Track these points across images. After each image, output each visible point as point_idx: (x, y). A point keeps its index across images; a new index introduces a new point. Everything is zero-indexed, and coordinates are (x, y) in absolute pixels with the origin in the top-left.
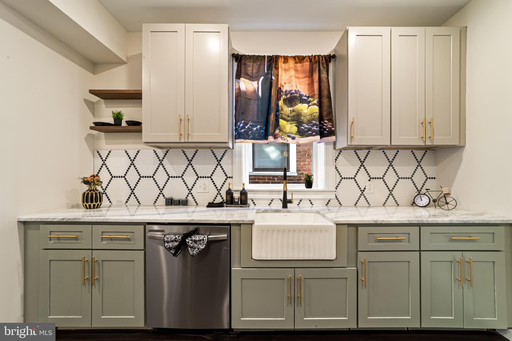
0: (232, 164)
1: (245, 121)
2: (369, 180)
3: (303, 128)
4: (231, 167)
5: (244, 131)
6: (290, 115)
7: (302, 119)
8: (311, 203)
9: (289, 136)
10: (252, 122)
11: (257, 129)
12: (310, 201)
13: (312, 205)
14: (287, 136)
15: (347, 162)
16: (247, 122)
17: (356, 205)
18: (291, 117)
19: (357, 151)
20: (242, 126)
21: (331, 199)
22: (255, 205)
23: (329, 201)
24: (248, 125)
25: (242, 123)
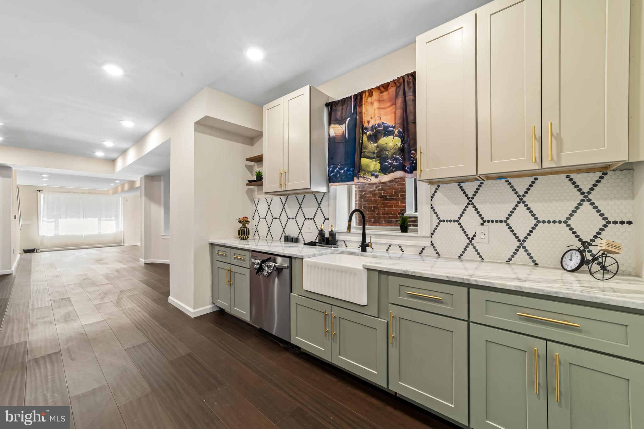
0: (328, 206)
1: (334, 165)
2: (482, 224)
3: (387, 163)
4: (328, 209)
5: (333, 175)
6: (375, 152)
7: (386, 154)
8: (402, 250)
9: (373, 175)
10: (341, 165)
11: (344, 171)
12: (400, 247)
13: (403, 253)
14: (370, 175)
15: (447, 199)
16: (336, 166)
17: (461, 257)
18: (376, 153)
19: (462, 184)
20: (331, 171)
21: (425, 247)
22: (347, 246)
23: (423, 249)
24: (337, 169)
25: (331, 167)
